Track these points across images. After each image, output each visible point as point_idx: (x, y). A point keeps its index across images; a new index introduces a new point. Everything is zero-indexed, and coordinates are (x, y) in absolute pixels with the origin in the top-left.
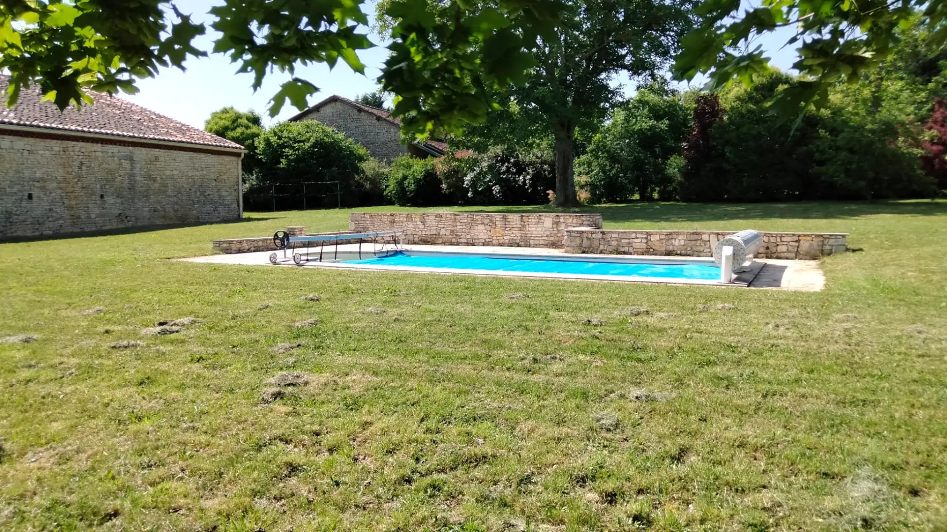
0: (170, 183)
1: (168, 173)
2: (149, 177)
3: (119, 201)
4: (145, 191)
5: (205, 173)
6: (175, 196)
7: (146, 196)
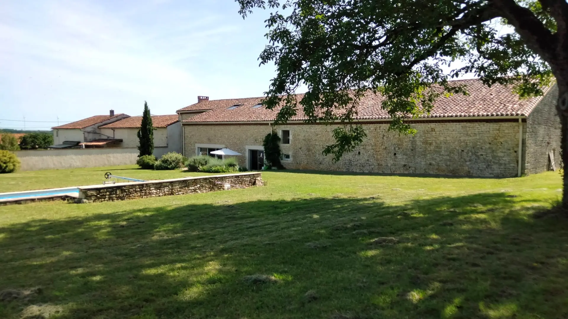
0: (443, 146)
1: (442, 139)
2: (425, 142)
3: (405, 157)
4: (423, 151)
5: (478, 138)
6: (448, 155)
7: (424, 155)
